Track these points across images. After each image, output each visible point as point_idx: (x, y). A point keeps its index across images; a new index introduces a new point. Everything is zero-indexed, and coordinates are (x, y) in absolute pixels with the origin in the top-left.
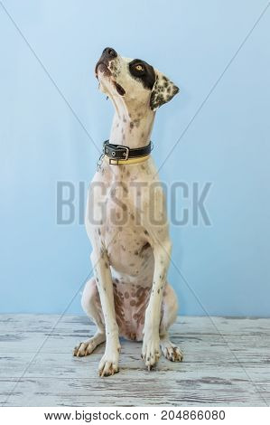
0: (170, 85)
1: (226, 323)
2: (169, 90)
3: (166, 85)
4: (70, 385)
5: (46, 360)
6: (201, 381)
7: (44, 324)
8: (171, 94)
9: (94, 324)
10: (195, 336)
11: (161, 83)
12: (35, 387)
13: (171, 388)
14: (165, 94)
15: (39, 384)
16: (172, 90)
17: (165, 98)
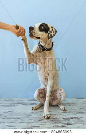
0: (54, 30)
1: (78, 100)
2: (53, 32)
3: (52, 30)
4: (30, 120)
5: (23, 112)
6: (70, 118)
7: (22, 101)
8: (54, 34)
9: (38, 101)
10: (68, 104)
11: (51, 29)
12: (19, 120)
13: (61, 120)
14: (52, 34)
15: (21, 119)
16: (55, 32)
17: (53, 35)
